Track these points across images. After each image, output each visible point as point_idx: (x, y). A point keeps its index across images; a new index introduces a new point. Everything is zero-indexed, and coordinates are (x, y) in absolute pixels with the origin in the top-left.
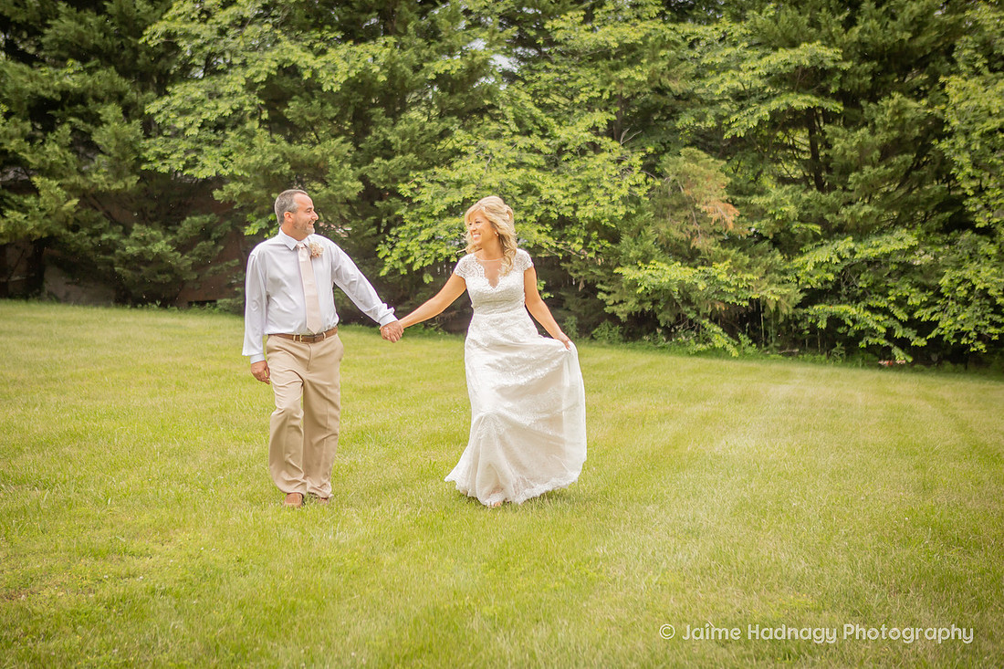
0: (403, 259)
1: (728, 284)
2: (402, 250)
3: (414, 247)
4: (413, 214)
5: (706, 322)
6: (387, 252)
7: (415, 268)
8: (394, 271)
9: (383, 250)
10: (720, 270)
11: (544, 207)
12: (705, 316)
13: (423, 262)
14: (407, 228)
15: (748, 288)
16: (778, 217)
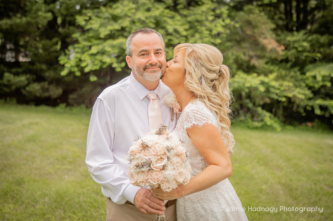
0: (78, 66)
1: (274, 87)
2: (77, 60)
3: (86, 57)
4: (85, 37)
5: (259, 110)
6: (66, 60)
7: (87, 70)
8: (71, 73)
9: (62, 60)
10: (270, 79)
11: (169, 37)
12: (259, 106)
13: (93, 67)
14: (81, 46)
15: (284, 90)
16: (300, 49)
